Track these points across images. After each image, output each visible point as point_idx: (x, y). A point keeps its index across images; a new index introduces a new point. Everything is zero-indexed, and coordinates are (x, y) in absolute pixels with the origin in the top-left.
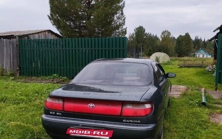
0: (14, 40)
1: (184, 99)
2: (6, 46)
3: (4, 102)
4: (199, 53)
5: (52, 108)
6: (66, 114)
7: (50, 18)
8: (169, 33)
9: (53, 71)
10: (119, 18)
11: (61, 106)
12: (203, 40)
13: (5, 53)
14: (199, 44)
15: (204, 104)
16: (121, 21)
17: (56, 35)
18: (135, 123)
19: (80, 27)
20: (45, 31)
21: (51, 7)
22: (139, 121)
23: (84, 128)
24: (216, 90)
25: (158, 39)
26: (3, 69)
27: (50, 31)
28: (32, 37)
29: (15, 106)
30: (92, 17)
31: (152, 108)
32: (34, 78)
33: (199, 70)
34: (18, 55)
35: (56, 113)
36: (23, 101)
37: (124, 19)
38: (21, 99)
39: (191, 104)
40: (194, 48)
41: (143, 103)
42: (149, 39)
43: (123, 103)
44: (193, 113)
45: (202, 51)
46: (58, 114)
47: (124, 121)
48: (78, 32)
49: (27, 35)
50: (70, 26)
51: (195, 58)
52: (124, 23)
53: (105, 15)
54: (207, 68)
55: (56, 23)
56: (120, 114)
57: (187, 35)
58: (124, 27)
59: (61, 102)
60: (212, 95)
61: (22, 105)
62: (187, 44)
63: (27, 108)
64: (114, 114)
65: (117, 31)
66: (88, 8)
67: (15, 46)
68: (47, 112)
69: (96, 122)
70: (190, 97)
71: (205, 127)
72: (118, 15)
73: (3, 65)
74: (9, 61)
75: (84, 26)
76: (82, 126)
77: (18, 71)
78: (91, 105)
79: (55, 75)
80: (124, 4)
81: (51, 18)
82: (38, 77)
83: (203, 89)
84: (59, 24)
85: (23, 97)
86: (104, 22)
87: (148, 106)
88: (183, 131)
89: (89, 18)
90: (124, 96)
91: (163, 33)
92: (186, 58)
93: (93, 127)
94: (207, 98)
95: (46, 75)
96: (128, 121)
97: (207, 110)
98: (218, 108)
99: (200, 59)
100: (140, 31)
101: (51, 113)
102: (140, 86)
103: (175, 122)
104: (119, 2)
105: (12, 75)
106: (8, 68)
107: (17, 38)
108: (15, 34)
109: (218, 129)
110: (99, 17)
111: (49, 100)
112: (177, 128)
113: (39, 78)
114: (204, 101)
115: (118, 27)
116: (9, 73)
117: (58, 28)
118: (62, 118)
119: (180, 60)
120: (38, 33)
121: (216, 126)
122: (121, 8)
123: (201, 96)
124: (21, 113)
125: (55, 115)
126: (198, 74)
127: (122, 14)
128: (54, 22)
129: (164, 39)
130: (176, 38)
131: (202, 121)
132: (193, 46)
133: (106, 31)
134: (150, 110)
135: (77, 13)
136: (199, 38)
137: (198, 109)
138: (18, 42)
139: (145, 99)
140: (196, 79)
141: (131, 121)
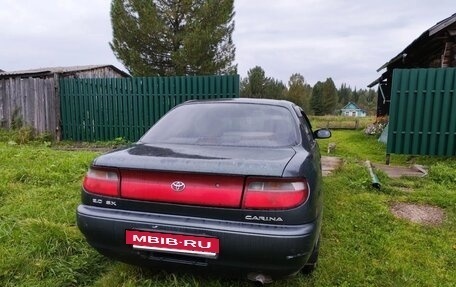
0: (51, 79)
1: (340, 178)
2: (38, 90)
3: (23, 181)
4: (347, 110)
5: (97, 191)
6: (126, 203)
7: (113, 48)
8: (302, 78)
9: (116, 133)
10: (224, 49)
11: (117, 186)
12: (353, 90)
13: (36, 103)
14: (347, 96)
15: (376, 186)
16: (228, 54)
17: (123, 74)
18: (272, 222)
19: (162, 63)
20: (104, 67)
21: (114, 28)
22: (280, 219)
23: (163, 231)
24: (387, 163)
25: (284, 87)
26: (34, 130)
27: (112, 68)
28: (81, 76)
29: (42, 189)
30: (181, 47)
31: (305, 192)
32: (84, 143)
33: (353, 133)
34: (58, 106)
35: (104, 202)
36: (57, 179)
37: (233, 51)
38: (55, 177)
39: (353, 187)
40: (340, 101)
41: (289, 180)
42: (271, 87)
43: (246, 180)
44: (361, 203)
45: (352, 106)
46: (108, 203)
47: (248, 217)
48: (158, 72)
49: (73, 73)
50: (145, 61)
51: (342, 117)
52: (233, 58)
53: (203, 43)
54: (368, 131)
55: (123, 55)
56: (238, 204)
57: (330, 81)
58: (234, 63)
59: (115, 179)
60: (387, 172)
61: (53, 188)
62: (329, 96)
63: (63, 194)
64: (227, 204)
65: (222, 70)
66: (175, 31)
67: (53, 90)
68: (87, 200)
69: (187, 220)
70: (350, 175)
71: (388, 227)
72: (223, 43)
73: (33, 123)
74: (42, 116)
75: (168, 62)
76: (160, 228)
77: (59, 133)
78: (178, 185)
79: (120, 139)
80: (233, 25)
81: (115, 47)
82: (91, 141)
83: (368, 162)
84: (128, 57)
85: (56, 174)
86: (200, 54)
87: (298, 187)
88: (351, 236)
89: (176, 48)
90: (247, 165)
91: (292, 78)
92: (328, 117)
93: (181, 230)
94: (378, 175)
95: (104, 140)
96: (256, 218)
97: (383, 197)
98: (401, 194)
99: (350, 119)
100: (257, 73)
101: (94, 200)
102: (277, 147)
103: (332, 218)
104: (225, 22)
105: (48, 139)
106: (42, 128)
107: (56, 76)
108: (53, 71)
109: (412, 231)
110: (192, 46)
111: (91, 175)
112: (338, 229)
113: (94, 145)
114: (375, 181)
115: (222, 64)
116: (42, 135)
117: (126, 65)
118: (117, 212)
119: (318, 120)
120: (93, 69)
121: (407, 225)
122: (229, 31)
123: (369, 172)
124: (50, 202)
125: (104, 205)
126: (352, 139)
127: (230, 42)
128: (120, 54)
129: (294, 88)
130: (312, 86)
131: (380, 216)
132: (337, 98)
133: (204, 69)
134: (302, 194)
135: (157, 40)
136: (347, 87)
137: (368, 195)
138: (57, 84)
139: (292, 172)
140: (352, 147)
141: (263, 218)
